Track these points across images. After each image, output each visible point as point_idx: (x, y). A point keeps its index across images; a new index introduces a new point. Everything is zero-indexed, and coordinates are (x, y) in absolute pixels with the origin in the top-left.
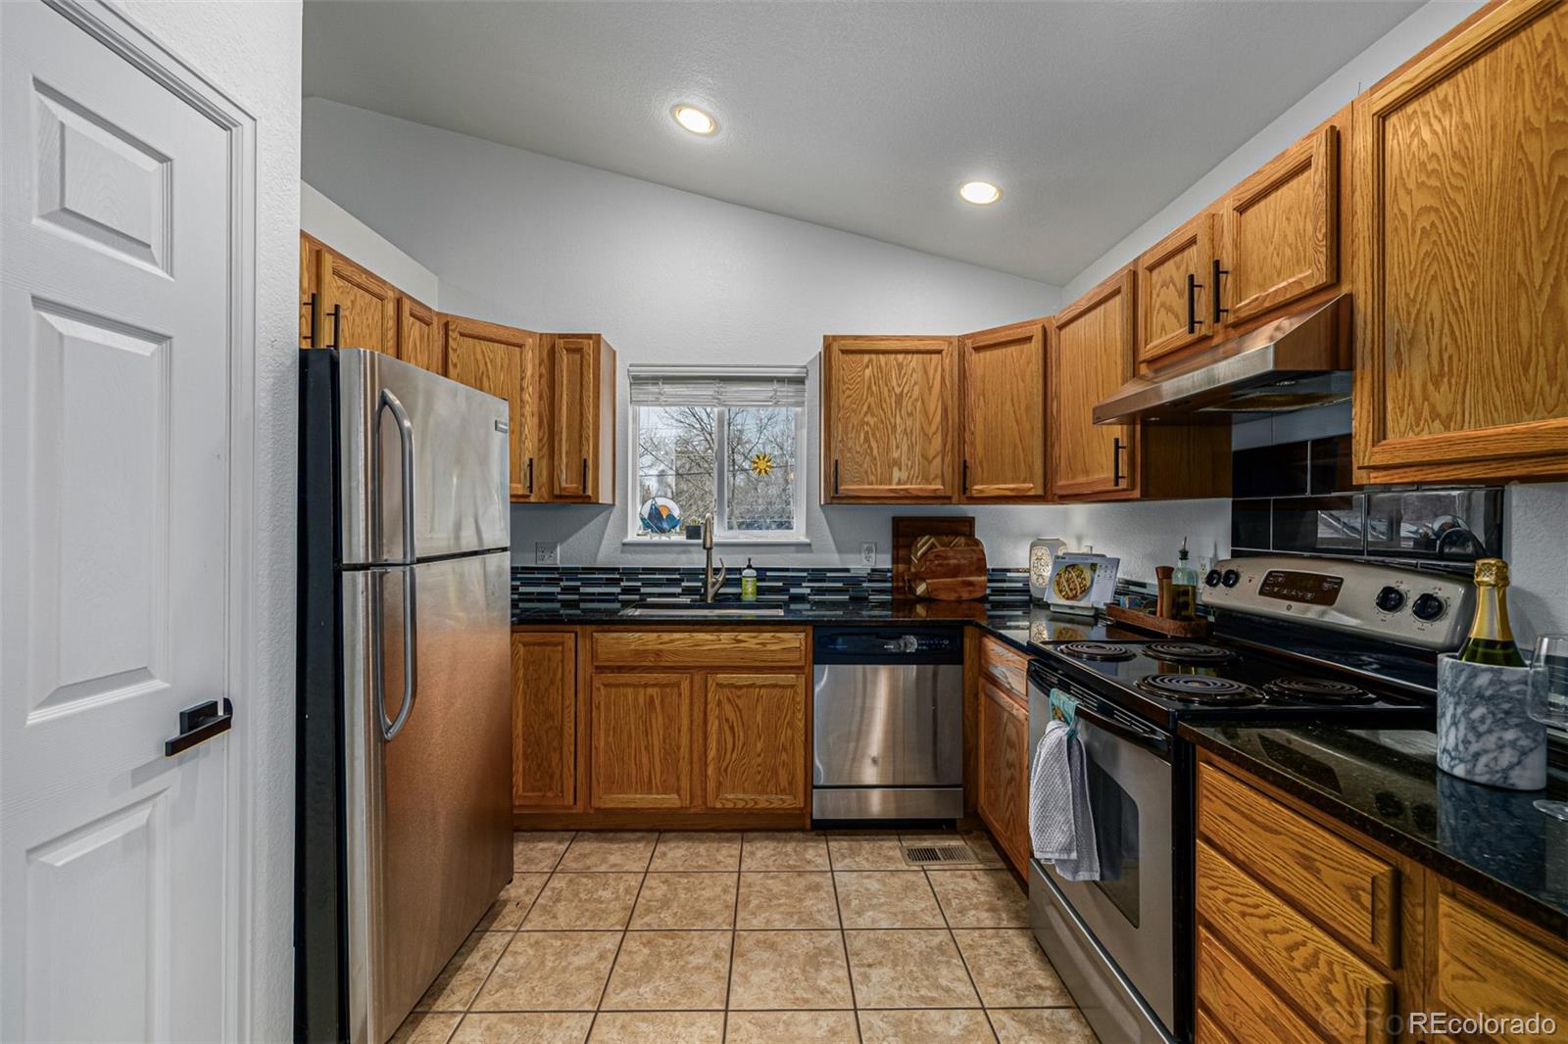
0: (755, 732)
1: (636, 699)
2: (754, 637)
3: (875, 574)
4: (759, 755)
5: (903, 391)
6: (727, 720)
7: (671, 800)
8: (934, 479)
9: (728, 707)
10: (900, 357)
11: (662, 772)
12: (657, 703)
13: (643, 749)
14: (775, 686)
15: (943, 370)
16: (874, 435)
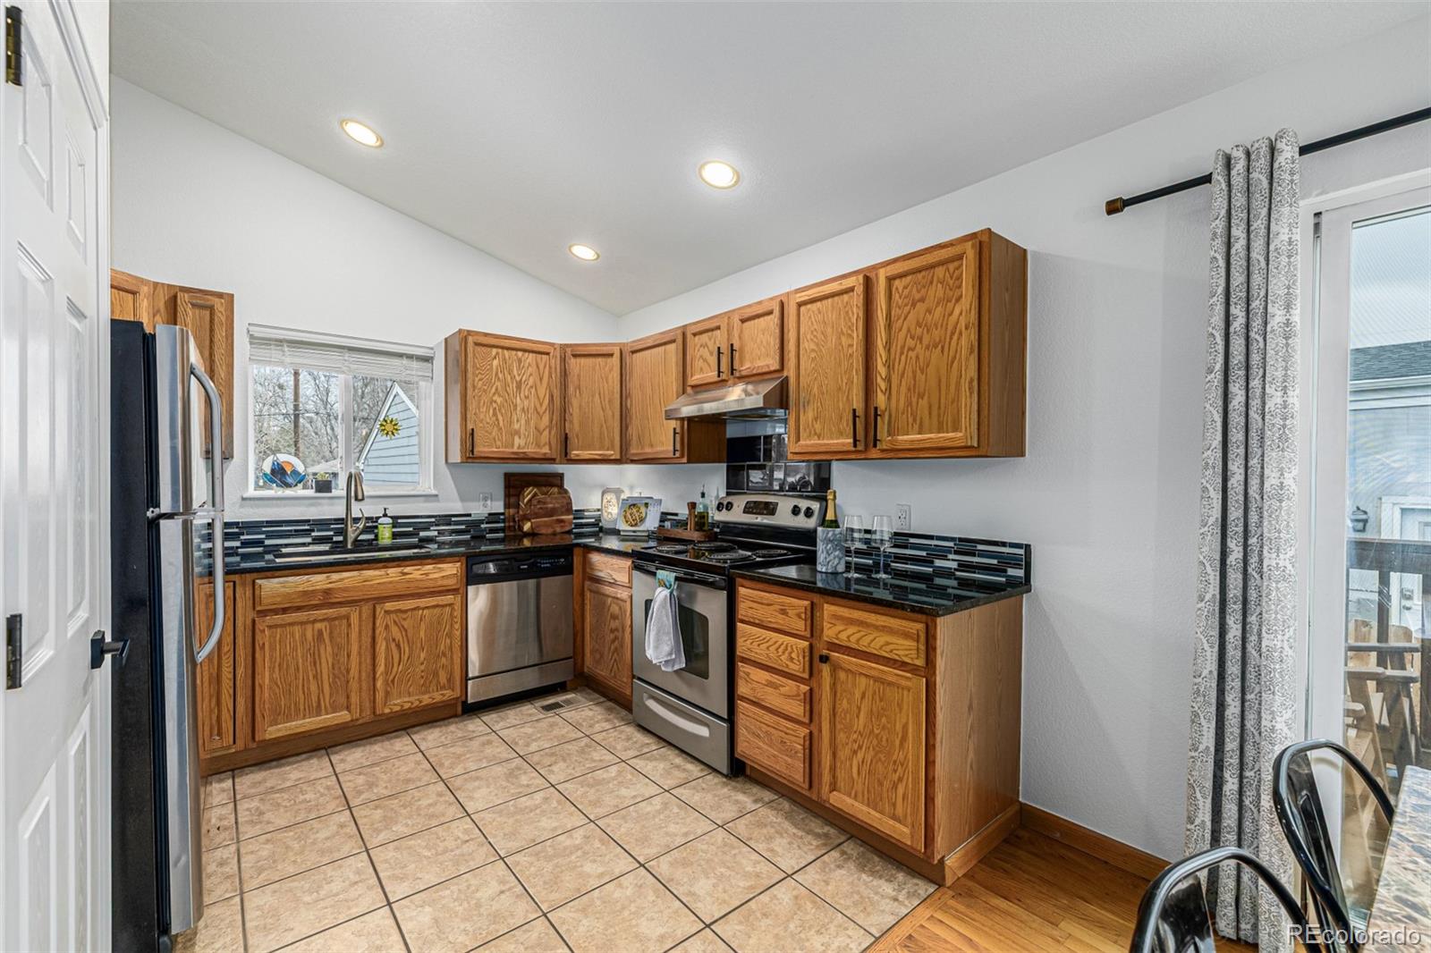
0: (419, 645)
1: (304, 635)
2: (419, 570)
3: (493, 517)
4: (422, 664)
5: (521, 380)
6: (394, 640)
7: (343, 716)
8: (544, 445)
9: (394, 629)
10: (520, 354)
11: (331, 695)
12: (326, 636)
13: (311, 678)
14: (437, 606)
15: (550, 367)
16: (500, 410)
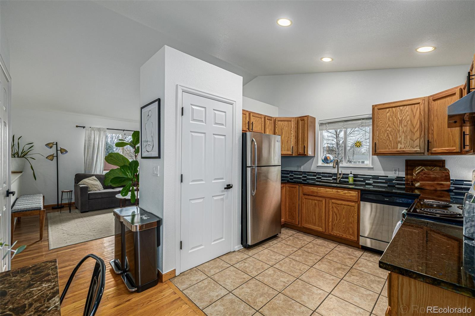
0: (343, 217)
1: (312, 203)
2: (342, 191)
3: (399, 179)
4: (344, 223)
5: (402, 118)
6: (335, 212)
7: (320, 229)
8: (416, 147)
9: (335, 210)
10: (401, 108)
11: (318, 222)
12: (317, 205)
13: (314, 215)
14: (348, 205)
15: (420, 109)
16: (390, 134)
